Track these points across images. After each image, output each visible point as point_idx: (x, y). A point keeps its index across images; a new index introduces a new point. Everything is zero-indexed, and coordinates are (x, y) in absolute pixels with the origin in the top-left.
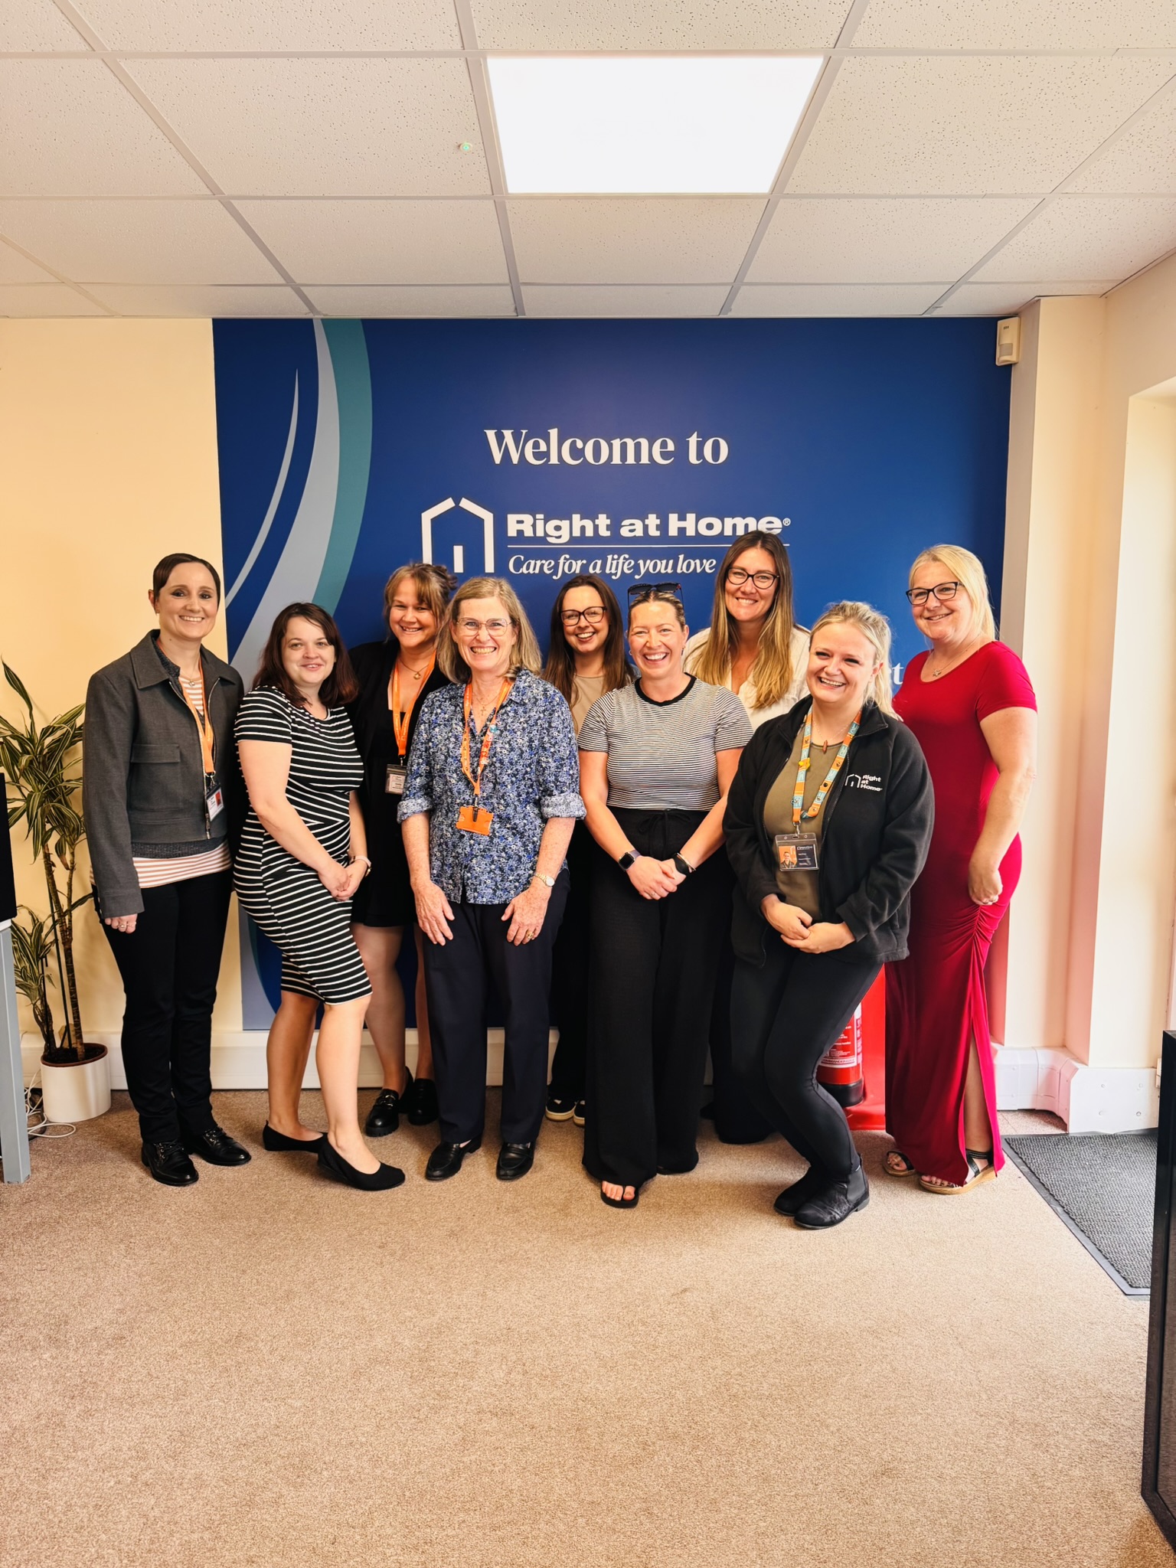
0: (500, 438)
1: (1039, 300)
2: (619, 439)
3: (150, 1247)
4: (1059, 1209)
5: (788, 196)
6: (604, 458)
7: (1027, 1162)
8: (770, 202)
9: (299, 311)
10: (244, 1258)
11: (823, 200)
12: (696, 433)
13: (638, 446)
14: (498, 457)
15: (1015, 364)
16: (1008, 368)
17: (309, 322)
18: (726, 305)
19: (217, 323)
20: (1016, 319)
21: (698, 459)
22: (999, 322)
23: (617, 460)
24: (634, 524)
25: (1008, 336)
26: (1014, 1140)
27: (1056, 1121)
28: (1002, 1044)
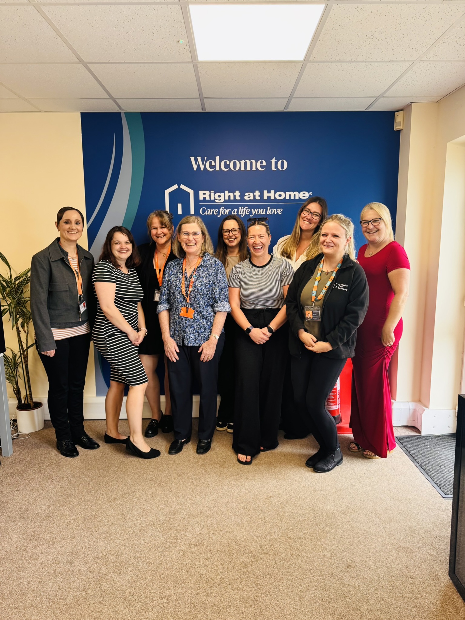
0: (196, 160)
1: (412, 104)
2: (243, 161)
3: (60, 481)
4: (417, 465)
5: (311, 62)
6: (238, 168)
7: (405, 446)
8: (304, 64)
9: (115, 109)
10: (97, 485)
11: (325, 63)
12: (274, 158)
13: (251, 164)
14: (195, 168)
15: (402, 130)
16: (399, 131)
17: (120, 114)
18: (287, 106)
19: (82, 114)
20: (402, 112)
21: (275, 168)
22: (396, 113)
23: (243, 169)
24: (249, 195)
25: (399, 118)
26: (400, 438)
27: (416, 430)
28: (395, 400)
